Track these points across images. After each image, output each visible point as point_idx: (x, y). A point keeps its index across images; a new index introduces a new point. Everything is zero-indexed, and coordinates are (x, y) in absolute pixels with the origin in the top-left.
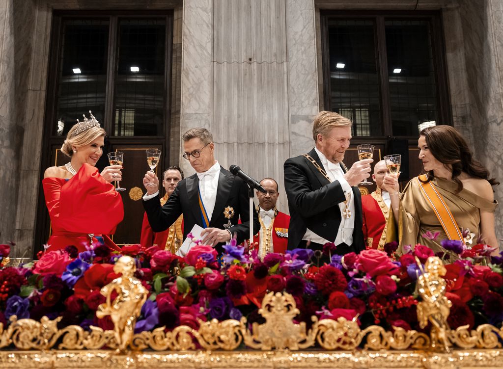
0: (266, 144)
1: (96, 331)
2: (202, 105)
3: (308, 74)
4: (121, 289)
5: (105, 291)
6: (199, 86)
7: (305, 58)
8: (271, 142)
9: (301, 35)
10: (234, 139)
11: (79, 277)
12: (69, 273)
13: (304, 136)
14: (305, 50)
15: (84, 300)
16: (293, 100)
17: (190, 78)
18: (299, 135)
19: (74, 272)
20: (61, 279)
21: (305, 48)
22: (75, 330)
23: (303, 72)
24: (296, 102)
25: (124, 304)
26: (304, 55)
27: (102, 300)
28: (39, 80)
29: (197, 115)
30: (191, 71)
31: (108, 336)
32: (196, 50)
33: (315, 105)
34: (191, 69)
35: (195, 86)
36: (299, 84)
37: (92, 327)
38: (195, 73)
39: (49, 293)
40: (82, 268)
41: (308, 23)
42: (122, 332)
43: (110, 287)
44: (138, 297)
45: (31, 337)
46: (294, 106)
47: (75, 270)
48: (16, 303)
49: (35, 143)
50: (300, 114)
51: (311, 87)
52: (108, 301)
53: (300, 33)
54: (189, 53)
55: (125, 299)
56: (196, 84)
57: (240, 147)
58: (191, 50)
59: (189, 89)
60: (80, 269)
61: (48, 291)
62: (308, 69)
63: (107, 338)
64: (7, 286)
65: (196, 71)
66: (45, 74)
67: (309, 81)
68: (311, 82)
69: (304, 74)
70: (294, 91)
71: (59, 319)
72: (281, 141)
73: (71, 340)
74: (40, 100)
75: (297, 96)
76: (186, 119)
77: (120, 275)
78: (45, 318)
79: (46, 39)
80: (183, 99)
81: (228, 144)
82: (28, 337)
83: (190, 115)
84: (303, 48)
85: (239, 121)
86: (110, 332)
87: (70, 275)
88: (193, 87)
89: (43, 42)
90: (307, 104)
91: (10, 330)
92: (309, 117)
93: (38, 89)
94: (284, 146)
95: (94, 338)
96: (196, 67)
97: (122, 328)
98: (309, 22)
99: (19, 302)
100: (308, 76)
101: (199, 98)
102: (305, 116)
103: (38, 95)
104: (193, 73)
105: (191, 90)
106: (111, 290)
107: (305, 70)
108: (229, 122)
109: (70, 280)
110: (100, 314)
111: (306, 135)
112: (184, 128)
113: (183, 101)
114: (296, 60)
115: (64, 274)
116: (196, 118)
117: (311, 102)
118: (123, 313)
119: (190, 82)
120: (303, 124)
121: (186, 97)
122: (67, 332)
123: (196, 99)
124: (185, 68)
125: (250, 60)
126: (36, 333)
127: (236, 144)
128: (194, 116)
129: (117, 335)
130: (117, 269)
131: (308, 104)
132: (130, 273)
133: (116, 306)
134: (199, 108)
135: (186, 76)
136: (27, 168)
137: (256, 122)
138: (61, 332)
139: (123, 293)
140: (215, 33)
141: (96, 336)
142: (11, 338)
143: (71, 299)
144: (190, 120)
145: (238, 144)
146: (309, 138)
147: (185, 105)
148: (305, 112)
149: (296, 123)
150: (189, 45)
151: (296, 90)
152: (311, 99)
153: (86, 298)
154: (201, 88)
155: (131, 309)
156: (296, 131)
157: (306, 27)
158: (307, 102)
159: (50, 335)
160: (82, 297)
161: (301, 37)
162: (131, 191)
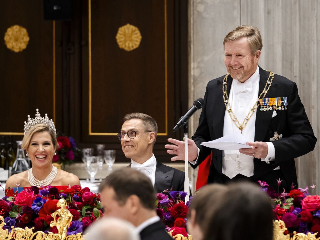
1: (50, 233)
4: (60, 214)
5: (54, 215)
11: (41, 207)
12: (35, 205)
15: (45, 220)
19: (38, 205)
20: (31, 208)
22: (41, 233)
25: (62, 221)
27: (52, 219)
31: (56, 236)
37: (48, 232)
39: (25, 216)
40: (42, 202)
42: (62, 233)
43: (55, 213)
44: (68, 218)
45: (21, 236)
47: (38, 203)
48: (9, 221)
52: (55, 219)
55: (62, 219)
60: (41, 203)
61: (25, 214)
63: (56, 237)
64: (3, 212)
71: (33, 228)
73: (39, 237)
77: (60, 208)
78: (27, 227)
82: (20, 236)
86: (57, 234)
87: (36, 206)
91: (12, 232)
95: (50, 237)
97: (61, 232)
99: (10, 220)
106: (56, 215)
109: (36, 209)
110: (51, 226)
115: (33, 206)
118: (61, 225)
122: (37, 234)
126: (24, 234)
129: (60, 235)
130: (58, 205)
132: (64, 207)
133: (58, 222)
138: (35, 234)
139: (61, 216)
141: (51, 236)
142: (13, 236)
143: (37, 219)
153: (45, 219)
155: (65, 223)
159: (30, 235)
160: (43, 218)
162: (120, 32)
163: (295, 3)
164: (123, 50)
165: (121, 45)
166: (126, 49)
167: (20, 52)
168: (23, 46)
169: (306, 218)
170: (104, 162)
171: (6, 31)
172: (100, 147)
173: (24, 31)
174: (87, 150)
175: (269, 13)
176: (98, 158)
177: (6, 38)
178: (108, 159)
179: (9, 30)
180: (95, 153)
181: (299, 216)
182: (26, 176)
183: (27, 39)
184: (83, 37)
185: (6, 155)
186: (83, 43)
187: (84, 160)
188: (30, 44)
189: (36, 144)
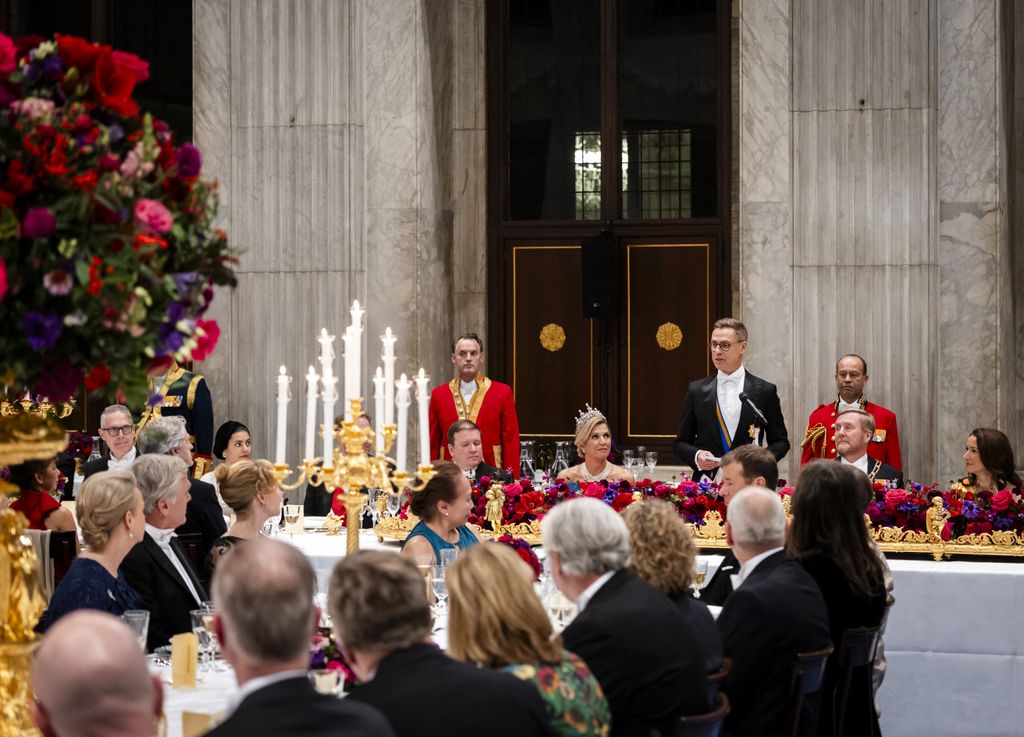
0: (888, 268)
2: (778, 185)
3: (979, 119)
6: (773, 148)
7: (974, 85)
8: (899, 264)
9: (970, 37)
10: (830, 259)
13: (968, 244)
14: (976, 68)
16: (949, 173)
17: (755, 130)
18: (958, 242)
21: (976, 63)
23: (970, 114)
24: (954, 176)
26: (973, 79)
28: (472, 107)
29: (769, 205)
30: (756, 117)
32: (766, 75)
33: (991, 182)
34: (758, 115)
35: (764, 149)
36: (963, 139)
38: (764, 121)
41: (982, 10)
46: (951, 183)
49: (475, 239)
50: (962, 200)
51: (985, 144)
53: (966, 32)
54: (753, 82)
56: (766, 143)
57: (842, 273)
58: (757, 73)
59: (753, 154)
62: (979, 108)
65: (766, 118)
66: (481, 94)
67: (981, 132)
68: (986, 133)
69: (974, 118)
70: (952, 155)
72: (916, 261)
74: (476, 150)
75: (957, 163)
76: (750, 214)
79: (477, 17)
80: (744, 175)
81: (820, 267)
83: (758, 205)
84: (972, 64)
85: (839, 224)
88: (761, 150)
89: (472, 24)
90: (976, 179)
92: (979, 206)
93: (472, 127)
94: (920, 270)
96: (767, 109)
98: (985, 7)
100: (978, 123)
101: (773, 171)
102: (970, 204)
103: (472, 139)
104: (761, 122)
105: (759, 156)
107: (975, 109)
108: (821, 227)
111: (971, 242)
112: (747, 230)
113: (745, 178)
114: (956, 88)
116: (768, 211)
117: (983, 176)
119: (755, 140)
120: (967, 219)
121: (749, 171)
123: (767, 173)
124: (745, 111)
125: (863, 102)
127: (833, 269)
128: (765, 208)
130: (633, 498)
131: (979, 180)
134: (773, 192)
135: (747, 128)
136: (463, 287)
137: (869, 227)
140: (796, 54)
144: (756, 214)
145: (838, 267)
146: (978, 248)
147: (748, 185)
148: (972, 195)
149: (953, 218)
150: (752, 64)
151: (955, 152)
152: (985, 169)
154: (775, 151)
156: (953, 233)
157: (980, 18)
158: (975, 176)
161: (969, 41)
162: (660, 330)
163: (851, 298)
164: (663, 349)
165: (661, 344)
166: (667, 348)
167: (556, 351)
168: (560, 345)
169: (890, 512)
170: (646, 464)
171: (542, 329)
172: (641, 448)
173: (561, 329)
174: (628, 452)
175: (822, 309)
176: (639, 460)
177: (542, 337)
178: (649, 461)
179: (545, 328)
180: (636, 455)
181: (883, 510)
182: (579, 470)
183: (563, 338)
184: (622, 336)
185: (545, 457)
186: (622, 342)
187: (624, 462)
188: (566, 343)
189: (597, 436)
